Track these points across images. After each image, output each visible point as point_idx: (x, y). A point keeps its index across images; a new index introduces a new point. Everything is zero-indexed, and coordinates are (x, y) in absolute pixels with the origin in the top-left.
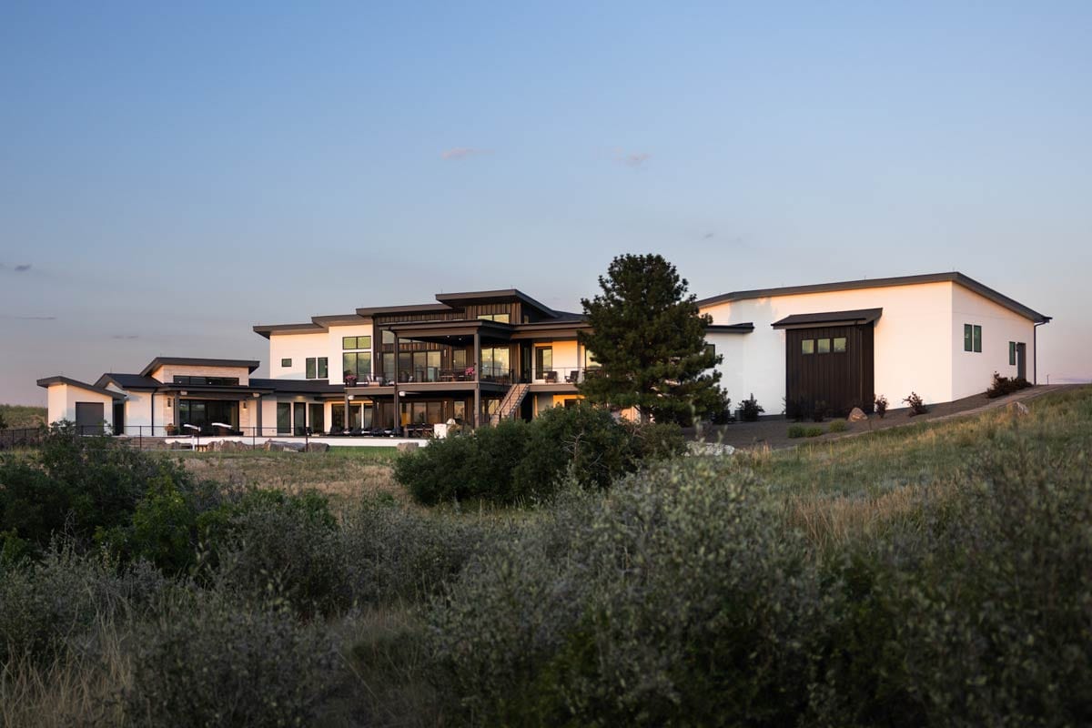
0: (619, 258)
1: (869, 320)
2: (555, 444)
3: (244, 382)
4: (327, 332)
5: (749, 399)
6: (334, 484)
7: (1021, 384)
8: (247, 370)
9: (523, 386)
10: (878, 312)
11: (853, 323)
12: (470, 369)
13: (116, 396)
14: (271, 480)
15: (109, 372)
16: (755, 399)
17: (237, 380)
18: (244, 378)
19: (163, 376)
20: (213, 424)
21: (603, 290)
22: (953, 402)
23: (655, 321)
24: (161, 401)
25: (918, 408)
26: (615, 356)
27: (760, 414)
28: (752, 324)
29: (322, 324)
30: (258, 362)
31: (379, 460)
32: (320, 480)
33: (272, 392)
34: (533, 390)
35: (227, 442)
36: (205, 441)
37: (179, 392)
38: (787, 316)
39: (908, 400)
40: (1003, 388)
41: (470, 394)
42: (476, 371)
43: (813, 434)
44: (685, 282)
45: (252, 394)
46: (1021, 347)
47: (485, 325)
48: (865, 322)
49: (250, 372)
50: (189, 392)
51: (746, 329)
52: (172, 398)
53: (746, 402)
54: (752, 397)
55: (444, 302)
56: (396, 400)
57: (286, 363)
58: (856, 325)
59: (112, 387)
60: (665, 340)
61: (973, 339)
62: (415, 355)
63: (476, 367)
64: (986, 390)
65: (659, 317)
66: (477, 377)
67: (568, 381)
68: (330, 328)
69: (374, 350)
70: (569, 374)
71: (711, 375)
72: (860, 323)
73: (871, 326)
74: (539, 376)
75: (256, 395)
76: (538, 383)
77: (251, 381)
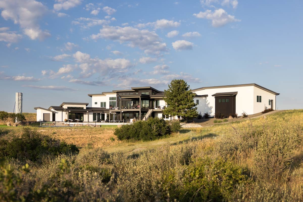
0: (173, 80)
1: (234, 95)
2: (150, 126)
3: (85, 108)
4: (106, 96)
5: (206, 113)
6: (100, 135)
7: (271, 110)
8: (86, 105)
9: (151, 110)
10: (237, 92)
11: (230, 95)
12: (139, 106)
13: (53, 112)
14: (85, 134)
15: (52, 106)
16: (208, 113)
17: (83, 108)
18: (85, 107)
19: (65, 107)
20: (75, 119)
21: (169, 88)
22: (254, 114)
23: (181, 95)
24: (64, 113)
25: (245, 116)
26: (171, 104)
27: (209, 117)
28: (207, 95)
29: (104, 94)
30: (88, 103)
31: (112, 129)
32: (97, 134)
33: (91, 111)
34: (154, 111)
35: (78, 124)
36: (73, 123)
37: (68, 111)
38: (216, 93)
39: (243, 114)
40: (266, 111)
41: (138, 112)
42: (140, 106)
43: (219, 122)
44: (189, 86)
45: (86, 111)
46: (272, 101)
47: (142, 95)
48: (233, 95)
49: (86, 106)
50: (71, 111)
51: (206, 96)
52: (67, 112)
53: (206, 114)
54: (207, 113)
55: (133, 89)
56: (121, 113)
57: (96, 103)
58: (231, 96)
59: (53, 110)
60: (183, 100)
61: (259, 99)
62: (127, 102)
63: (140, 105)
64: (262, 112)
65: (182, 95)
66: (140, 108)
67: (163, 109)
68: (106, 95)
69: (117, 100)
70: (163, 107)
71: (195, 108)
72: (232, 95)
73: (235, 96)
74: (156, 107)
75: (88, 112)
76: (156, 109)
77: (87, 108)
